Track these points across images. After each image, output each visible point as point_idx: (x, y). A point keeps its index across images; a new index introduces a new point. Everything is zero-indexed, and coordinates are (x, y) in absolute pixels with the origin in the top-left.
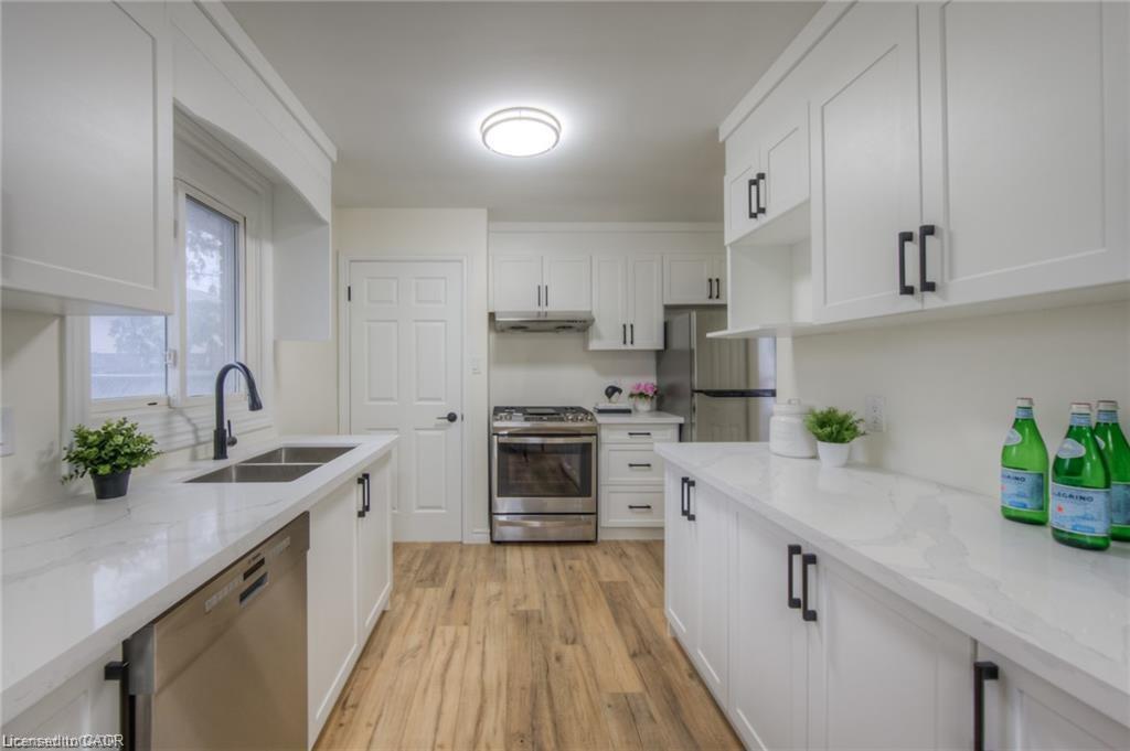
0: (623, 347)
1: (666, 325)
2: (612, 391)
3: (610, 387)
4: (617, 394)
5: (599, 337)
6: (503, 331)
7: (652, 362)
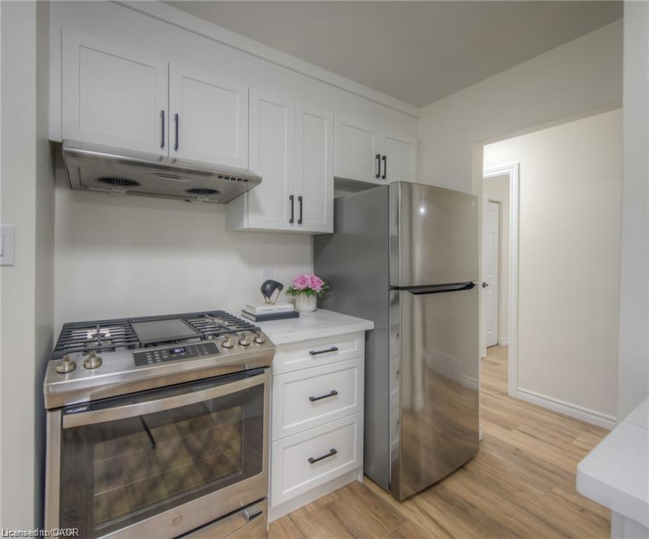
0: (288, 227)
1: (336, 201)
2: (270, 288)
3: (268, 282)
4: (277, 290)
5: (258, 210)
6: (83, 187)
7: (307, 250)
